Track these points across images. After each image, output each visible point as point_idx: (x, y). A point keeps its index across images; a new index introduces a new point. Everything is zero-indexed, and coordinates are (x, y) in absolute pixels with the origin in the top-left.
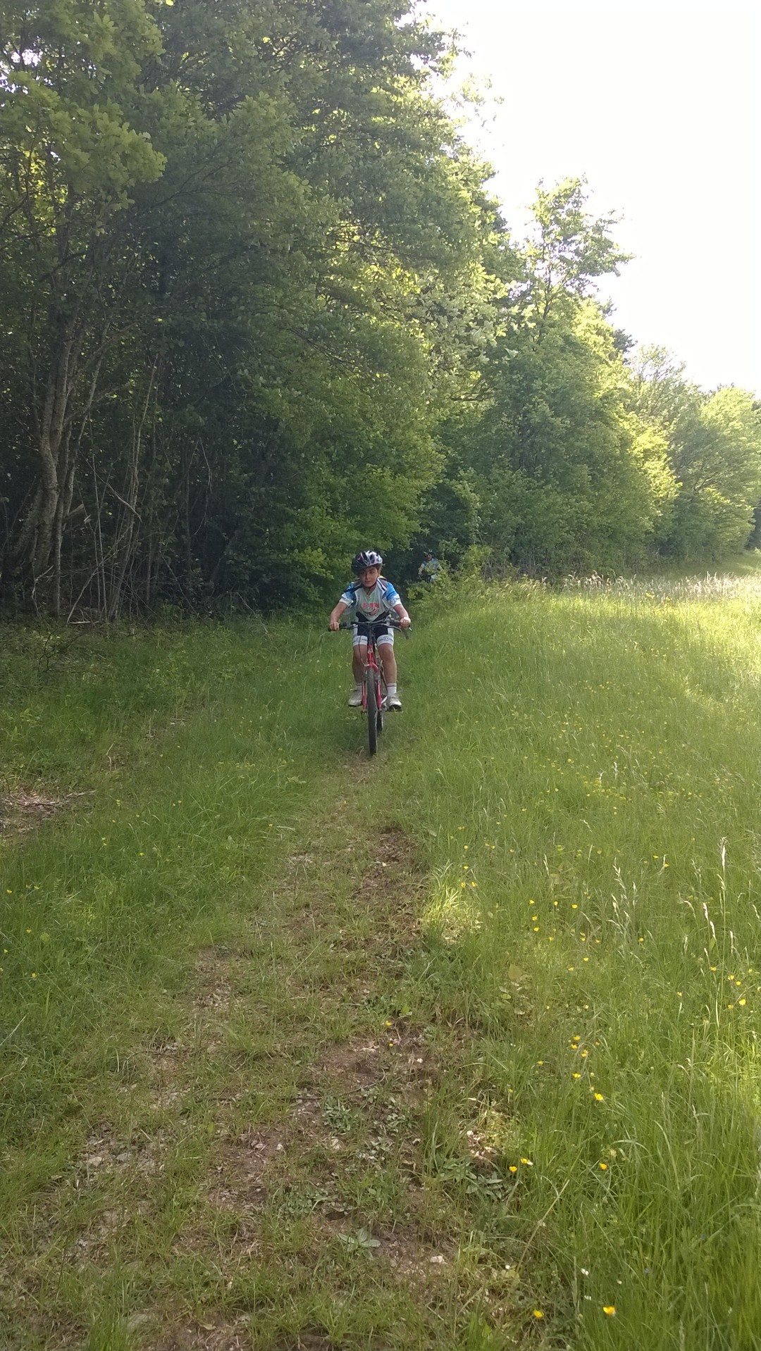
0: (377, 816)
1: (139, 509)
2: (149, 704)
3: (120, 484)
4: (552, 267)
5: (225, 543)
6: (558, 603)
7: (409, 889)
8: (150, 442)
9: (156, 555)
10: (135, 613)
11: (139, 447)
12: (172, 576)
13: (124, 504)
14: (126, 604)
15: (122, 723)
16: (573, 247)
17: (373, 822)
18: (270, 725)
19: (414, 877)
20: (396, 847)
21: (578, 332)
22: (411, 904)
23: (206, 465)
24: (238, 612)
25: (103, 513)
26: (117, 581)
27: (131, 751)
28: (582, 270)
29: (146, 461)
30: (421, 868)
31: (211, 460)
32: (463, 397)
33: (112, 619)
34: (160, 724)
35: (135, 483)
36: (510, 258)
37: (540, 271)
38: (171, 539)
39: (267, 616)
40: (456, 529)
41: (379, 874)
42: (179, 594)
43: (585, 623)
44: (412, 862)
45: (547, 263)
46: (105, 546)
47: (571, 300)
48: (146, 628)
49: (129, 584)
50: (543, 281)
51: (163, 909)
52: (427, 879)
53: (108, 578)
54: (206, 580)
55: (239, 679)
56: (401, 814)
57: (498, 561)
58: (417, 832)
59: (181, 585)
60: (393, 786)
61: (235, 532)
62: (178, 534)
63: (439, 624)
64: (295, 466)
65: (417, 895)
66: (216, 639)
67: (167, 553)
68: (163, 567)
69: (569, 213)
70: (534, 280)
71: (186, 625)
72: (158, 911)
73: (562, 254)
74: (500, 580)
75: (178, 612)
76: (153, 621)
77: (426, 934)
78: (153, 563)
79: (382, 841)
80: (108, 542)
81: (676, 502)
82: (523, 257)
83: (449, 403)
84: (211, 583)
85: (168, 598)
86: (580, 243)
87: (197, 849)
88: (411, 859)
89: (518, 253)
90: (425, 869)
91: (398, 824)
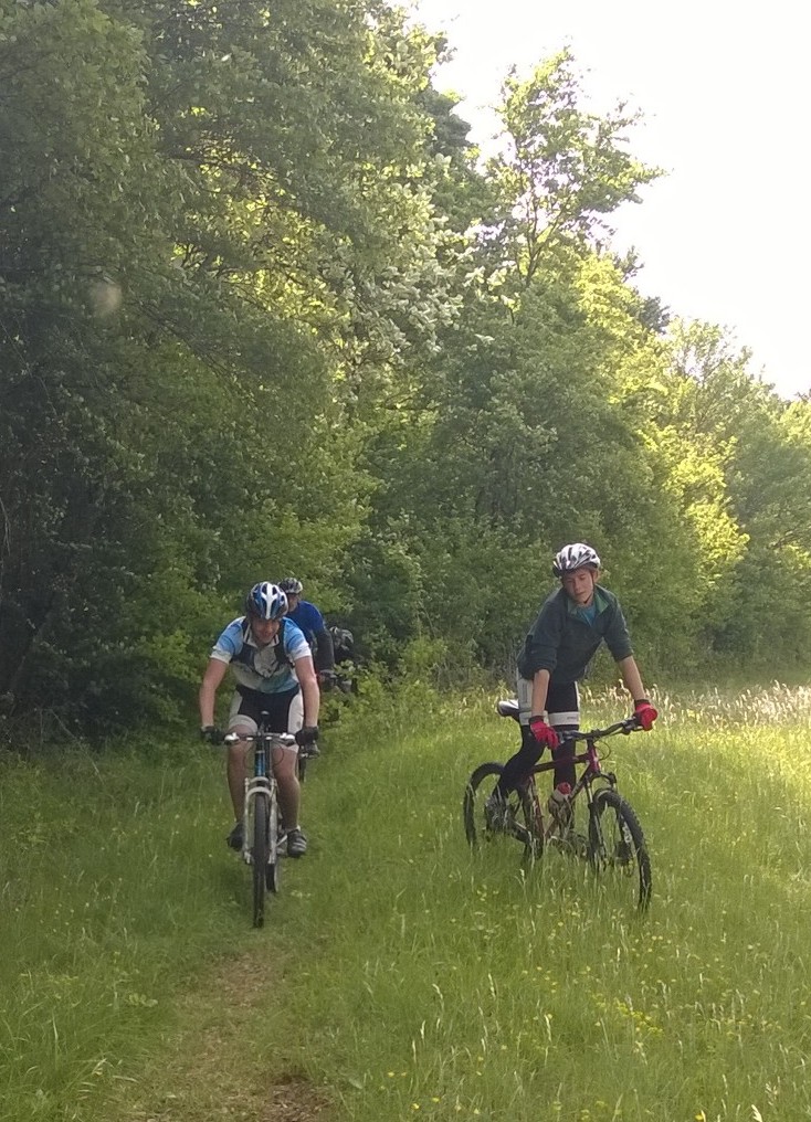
0: (268, 1058)
17: (263, 1067)
18: (101, 917)
20: (299, 1106)
21: (587, 302)
23: (2, 511)
24: (53, 740)
37: (520, 208)
39: (97, 747)
47: (569, 251)
50: (525, 223)
54: (3, 691)
56: (305, 1055)
57: (459, 661)
58: (330, 1082)
60: (294, 1012)
61: (47, 616)
63: (367, 758)
66: (17, 782)
70: (511, 222)
79: (276, 1097)
81: (739, 567)
83: (383, 413)
91: (302, 1070)
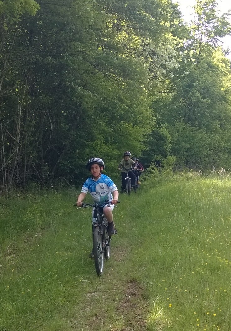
0: (126, 275)
1: (21, 142)
2: (26, 227)
3: (12, 130)
4: (202, 34)
5: (59, 156)
6: (206, 181)
7: (141, 307)
8: (25, 112)
9: (28, 161)
10: (19, 187)
11: (20, 114)
12: (35, 171)
13: (14, 139)
14: (15, 183)
15: (13, 236)
16: (212, 25)
17: (125, 278)
18: (78, 236)
19: (142, 302)
20: (135, 289)
21: (215, 62)
22: (142, 314)
23: (50, 122)
24: (64, 186)
25: (5, 143)
26: (11, 173)
27: (18, 248)
28: (216, 35)
29: (24, 119)
30: (146, 298)
31: (52, 119)
32: (162, 91)
33: (9, 190)
34: (30, 236)
35: (19, 130)
36: (184, 29)
37: (197, 35)
38: (35, 154)
39: (77, 188)
40: (160, 149)
41: (127, 301)
42: (38, 179)
43: (218, 190)
44: (142, 295)
45: (200, 32)
46: (6, 158)
47: (211, 48)
48: (24, 193)
49: (16, 174)
50: (198, 40)
51: (32, 317)
52: (149, 303)
53: (7, 172)
54: (50, 172)
55: (65, 216)
56: (136, 275)
57: (179, 163)
58: (144, 282)
59: (39, 175)
60: (133, 263)
61: (63, 151)
62: (38, 152)
63: (153, 191)
64: (89, 122)
65: (144, 310)
66: (55, 199)
67: (33, 161)
68: (31, 166)
69: (211, 10)
70: (194, 39)
71: (41, 192)
72: (30, 317)
73: (207, 28)
74: (180, 171)
75: (38, 186)
76: (27, 190)
77: (149, 327)
78: (27, 165)
79: (128, 287)
80: (7, 156)
82: (190, 29)
83: (157, 94)
84: (53, 174)
85: (34, 180)
86: (215, 23)
87: (47, 290)
88: (142, 294)
89: (187, 27)
90: (148, 299)
91: (136, 279)
